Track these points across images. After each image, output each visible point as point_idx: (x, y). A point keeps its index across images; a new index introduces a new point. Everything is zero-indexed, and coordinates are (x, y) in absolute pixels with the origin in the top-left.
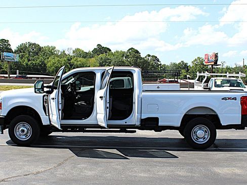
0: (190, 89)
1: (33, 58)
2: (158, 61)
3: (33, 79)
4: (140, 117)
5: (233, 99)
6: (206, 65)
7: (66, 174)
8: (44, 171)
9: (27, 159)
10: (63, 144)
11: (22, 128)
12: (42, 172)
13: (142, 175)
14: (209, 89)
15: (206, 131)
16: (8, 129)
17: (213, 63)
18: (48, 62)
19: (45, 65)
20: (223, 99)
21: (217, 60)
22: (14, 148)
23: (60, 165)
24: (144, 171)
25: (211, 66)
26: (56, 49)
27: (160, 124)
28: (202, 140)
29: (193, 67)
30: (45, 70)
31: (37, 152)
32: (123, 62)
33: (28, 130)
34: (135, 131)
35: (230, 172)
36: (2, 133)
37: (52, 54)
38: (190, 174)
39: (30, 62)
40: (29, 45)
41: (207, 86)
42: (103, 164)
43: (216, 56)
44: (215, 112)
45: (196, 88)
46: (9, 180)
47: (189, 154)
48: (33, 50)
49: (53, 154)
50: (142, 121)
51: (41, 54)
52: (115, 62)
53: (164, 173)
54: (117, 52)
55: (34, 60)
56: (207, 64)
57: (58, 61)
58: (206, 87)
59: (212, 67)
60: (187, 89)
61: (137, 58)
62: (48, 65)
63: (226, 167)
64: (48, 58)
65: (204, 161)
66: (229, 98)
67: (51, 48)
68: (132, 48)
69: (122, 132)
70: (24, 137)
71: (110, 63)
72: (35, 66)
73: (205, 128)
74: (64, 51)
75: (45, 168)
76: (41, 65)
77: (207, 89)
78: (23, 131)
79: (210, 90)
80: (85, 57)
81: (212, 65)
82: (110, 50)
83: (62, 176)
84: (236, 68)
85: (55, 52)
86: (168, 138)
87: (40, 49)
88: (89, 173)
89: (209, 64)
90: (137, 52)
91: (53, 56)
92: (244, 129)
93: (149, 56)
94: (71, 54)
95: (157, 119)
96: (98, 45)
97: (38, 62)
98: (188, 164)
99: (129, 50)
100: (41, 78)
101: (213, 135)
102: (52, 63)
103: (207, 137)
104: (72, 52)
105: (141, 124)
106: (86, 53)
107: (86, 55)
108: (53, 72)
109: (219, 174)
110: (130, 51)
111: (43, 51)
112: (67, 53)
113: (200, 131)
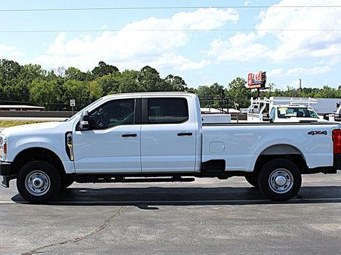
0: (240, 121)
1: (9, 82)
2: (184, 84)
3: (11, 111)
4: (200, 159)
5: (322, 133)
6: (248, 89)
7: (118, 239)
8: (86, 237)
9: (52, 221)
10: (93, 199)
11: (37, 179)
12: (82, 238)
13: (220, 237)
14: (271, 120)
15: (287, 177)
16: (16, 179)
17: (259, 86)
18: (31, 87)
19: (27, 91)
20: (309, 133)
21: (265, 82)
22: (27, 207)
23: (102, 227)
24: (222, 232)
25: (256, 90)
26: (42, 68)
27: (227, 168)
28: (282, 188)
29: (230, 91)
30: (27, 98)
31: (62, 211)
32: (136, 85)
33: (45, 181)
34: (193, 180)
35: (333, 230)
36: (8, 186)
37: (37, 75)
38: (283, 234)
39: (6, 87)
40: (4, 64)
41: (268, 116)
42: (161, 224)
43: (264, 76)
44: (300, 151)
45: (250, 120)
46: (41, 250)
47: (269, 207)
48: (9, 70)
49: (86, 214)
50: (203, 165)
51: (20, 75)
52: (125, 85)
53: (249, 234)
54: (127, 72)
55: (10, 85)
56: (251, 87)
57: (45, 85)
58: (267, 118)
59: (258, 90)
60: (236, 121)
61: (155, 79)
62: (32, 90)
63: (326, 223)
64: (31, 81)
65: (294, 216)
66: (317, 133)
67: (35, 68)
68: (147, 67)
69: (176, 181)
70: (39, 191)
71: (117, 87)
72: (13, 92)
73: (287, 173)
74: (53, 72)
75: (85, 233)
76: (21, 92)
77: (268, 120)
78: (37, 183)
79: (271, 122)
80: (82, 80)
81: (258, 89)
82: (117, 70)
83: (112, 242)
84: (289, 91)
85: (41, 73)
86: (230, 188)
87: (18, 68)
88: (149, 238)
89: (254, 86)
90: (154, 71)
91: (37, 79)
92: (335, 172)
93: (171, 76)
94: (63, 76)
95: (222, 162)
96: (101, 62)
97: (17, 86)
98: (274, 221)
99: (143, 69)
100: (23, 109)
101: (298, 181)
102: (36, 88)
103: (290, 184)
104: (64, 72)
105: (201, 170)
106: (84, 73)
107: (83, 77)
108: (38, 100)
109: (319, 233)
110: (145, 70)
111: (24, 72)
112: (57, 74)
113: (280, 177)
